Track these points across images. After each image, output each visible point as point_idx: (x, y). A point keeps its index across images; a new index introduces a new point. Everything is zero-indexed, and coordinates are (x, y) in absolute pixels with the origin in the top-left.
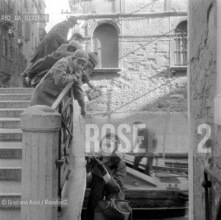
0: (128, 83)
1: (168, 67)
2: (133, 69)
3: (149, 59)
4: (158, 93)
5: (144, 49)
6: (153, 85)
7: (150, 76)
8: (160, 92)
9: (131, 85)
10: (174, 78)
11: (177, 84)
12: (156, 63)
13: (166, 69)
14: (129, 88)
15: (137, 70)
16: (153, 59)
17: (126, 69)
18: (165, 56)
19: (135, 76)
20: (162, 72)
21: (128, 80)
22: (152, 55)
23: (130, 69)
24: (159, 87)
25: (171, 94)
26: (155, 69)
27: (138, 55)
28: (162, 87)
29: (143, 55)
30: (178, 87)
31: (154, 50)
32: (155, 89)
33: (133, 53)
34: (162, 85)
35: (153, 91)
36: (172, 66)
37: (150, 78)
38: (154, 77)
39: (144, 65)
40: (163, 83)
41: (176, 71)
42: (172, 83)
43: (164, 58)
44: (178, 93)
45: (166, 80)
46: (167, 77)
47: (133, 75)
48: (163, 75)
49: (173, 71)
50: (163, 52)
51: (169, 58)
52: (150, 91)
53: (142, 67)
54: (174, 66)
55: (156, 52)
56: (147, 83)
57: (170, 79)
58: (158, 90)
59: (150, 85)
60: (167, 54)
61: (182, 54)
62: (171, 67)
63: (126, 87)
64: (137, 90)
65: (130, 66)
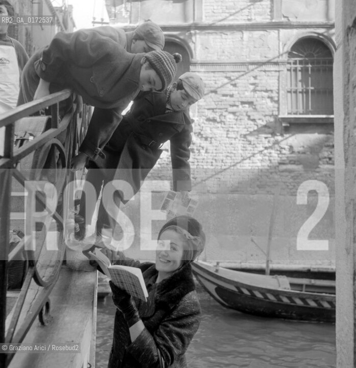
0: (205, 144)
1: (276, 117)
2: (214, 120)
3: (243, 103)
4: (258, 163)
5: (235, 85)
6: (249, 147)
7: (244, 132)
8: (262, 161)
9: (211, 148)
10: (286, 136)
11: (291, 147)
12: (255, 109)
13: (272, 120)
14: (206, 152)
15: (221, 122)
16: (251, 103)
17: (202, 120)
18: (271, 98)
19: (218, 132)
20: (265, 126)
21: (206, 139)
22: (248, 95)
23: (208, 120)
24: (261, 152)
25: (280, 163)
26: (254, 120)
27: (224, 95)
28: (266, 151)
29: (232, 96)
30: (293, 152)
31: (252, 87)
32: (254, 155)
33: (215, 92)
34: (266, 148)
35: (249, 158)
36: (284, 114)
37: (245, 136)
38: (251, 134)
39: (234, 113)
40: (267, 145)
41: (291, 124)
42: (283, 144)
43: (268, 101)
44: (292, 162)
45: (272, 139)
46: (273, 134)
47: (215, 131)
48: (267, 130)
49: (284, 125)
50: (266, 91)
51: (278, 102)
52: (244, 159)
53: (231, 116)
54: (286, 116)
55: (255, 91)
56: (239, 144)
57: (279, 138)
58: (259, 157)
59: (244, 149)
60: (274, 95)
61: (300, 96)
62: (280, 116)
63: (203, 152)
64: (221, 157)
65: (211, 115)
